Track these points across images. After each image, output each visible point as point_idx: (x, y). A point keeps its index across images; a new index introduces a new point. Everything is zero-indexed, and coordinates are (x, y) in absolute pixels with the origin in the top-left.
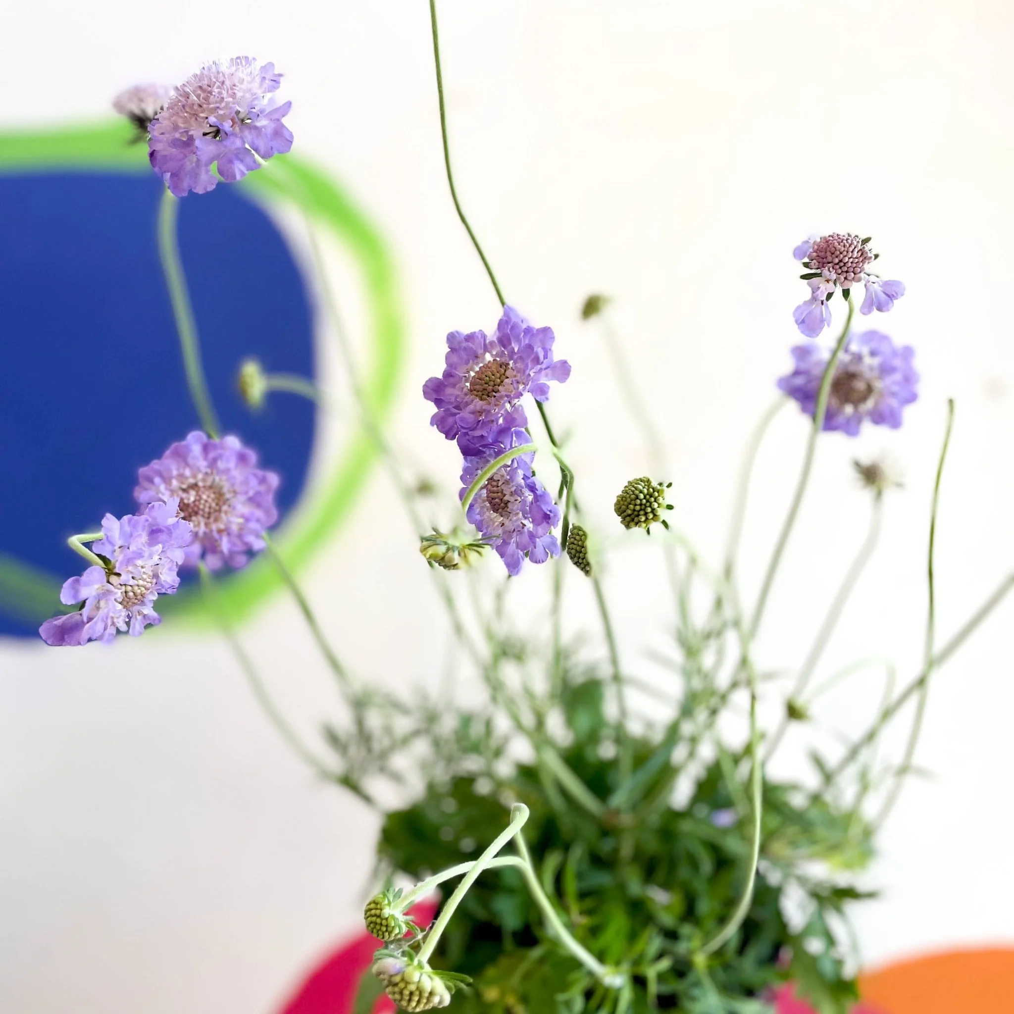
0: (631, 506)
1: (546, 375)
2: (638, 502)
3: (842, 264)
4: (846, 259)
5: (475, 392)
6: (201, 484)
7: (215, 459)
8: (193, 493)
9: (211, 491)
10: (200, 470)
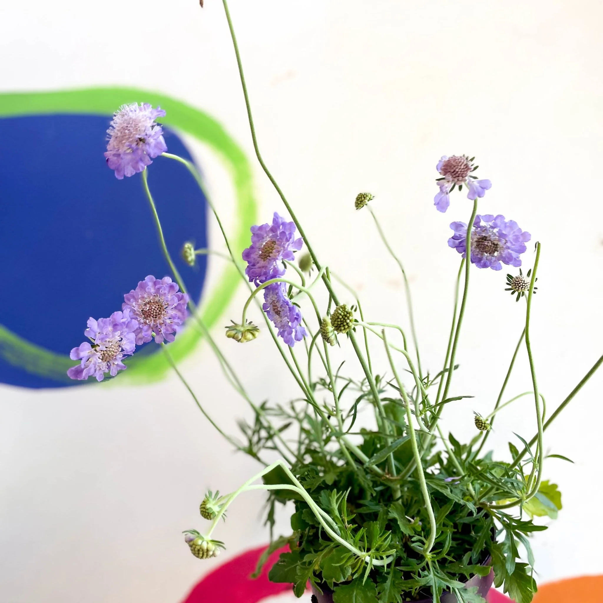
3: (455, 173)
4: (457, 170)
6: (152, 301)
7: (159, 289)
8: (148, 306)
9: (157, 304)
10: (152, 294)
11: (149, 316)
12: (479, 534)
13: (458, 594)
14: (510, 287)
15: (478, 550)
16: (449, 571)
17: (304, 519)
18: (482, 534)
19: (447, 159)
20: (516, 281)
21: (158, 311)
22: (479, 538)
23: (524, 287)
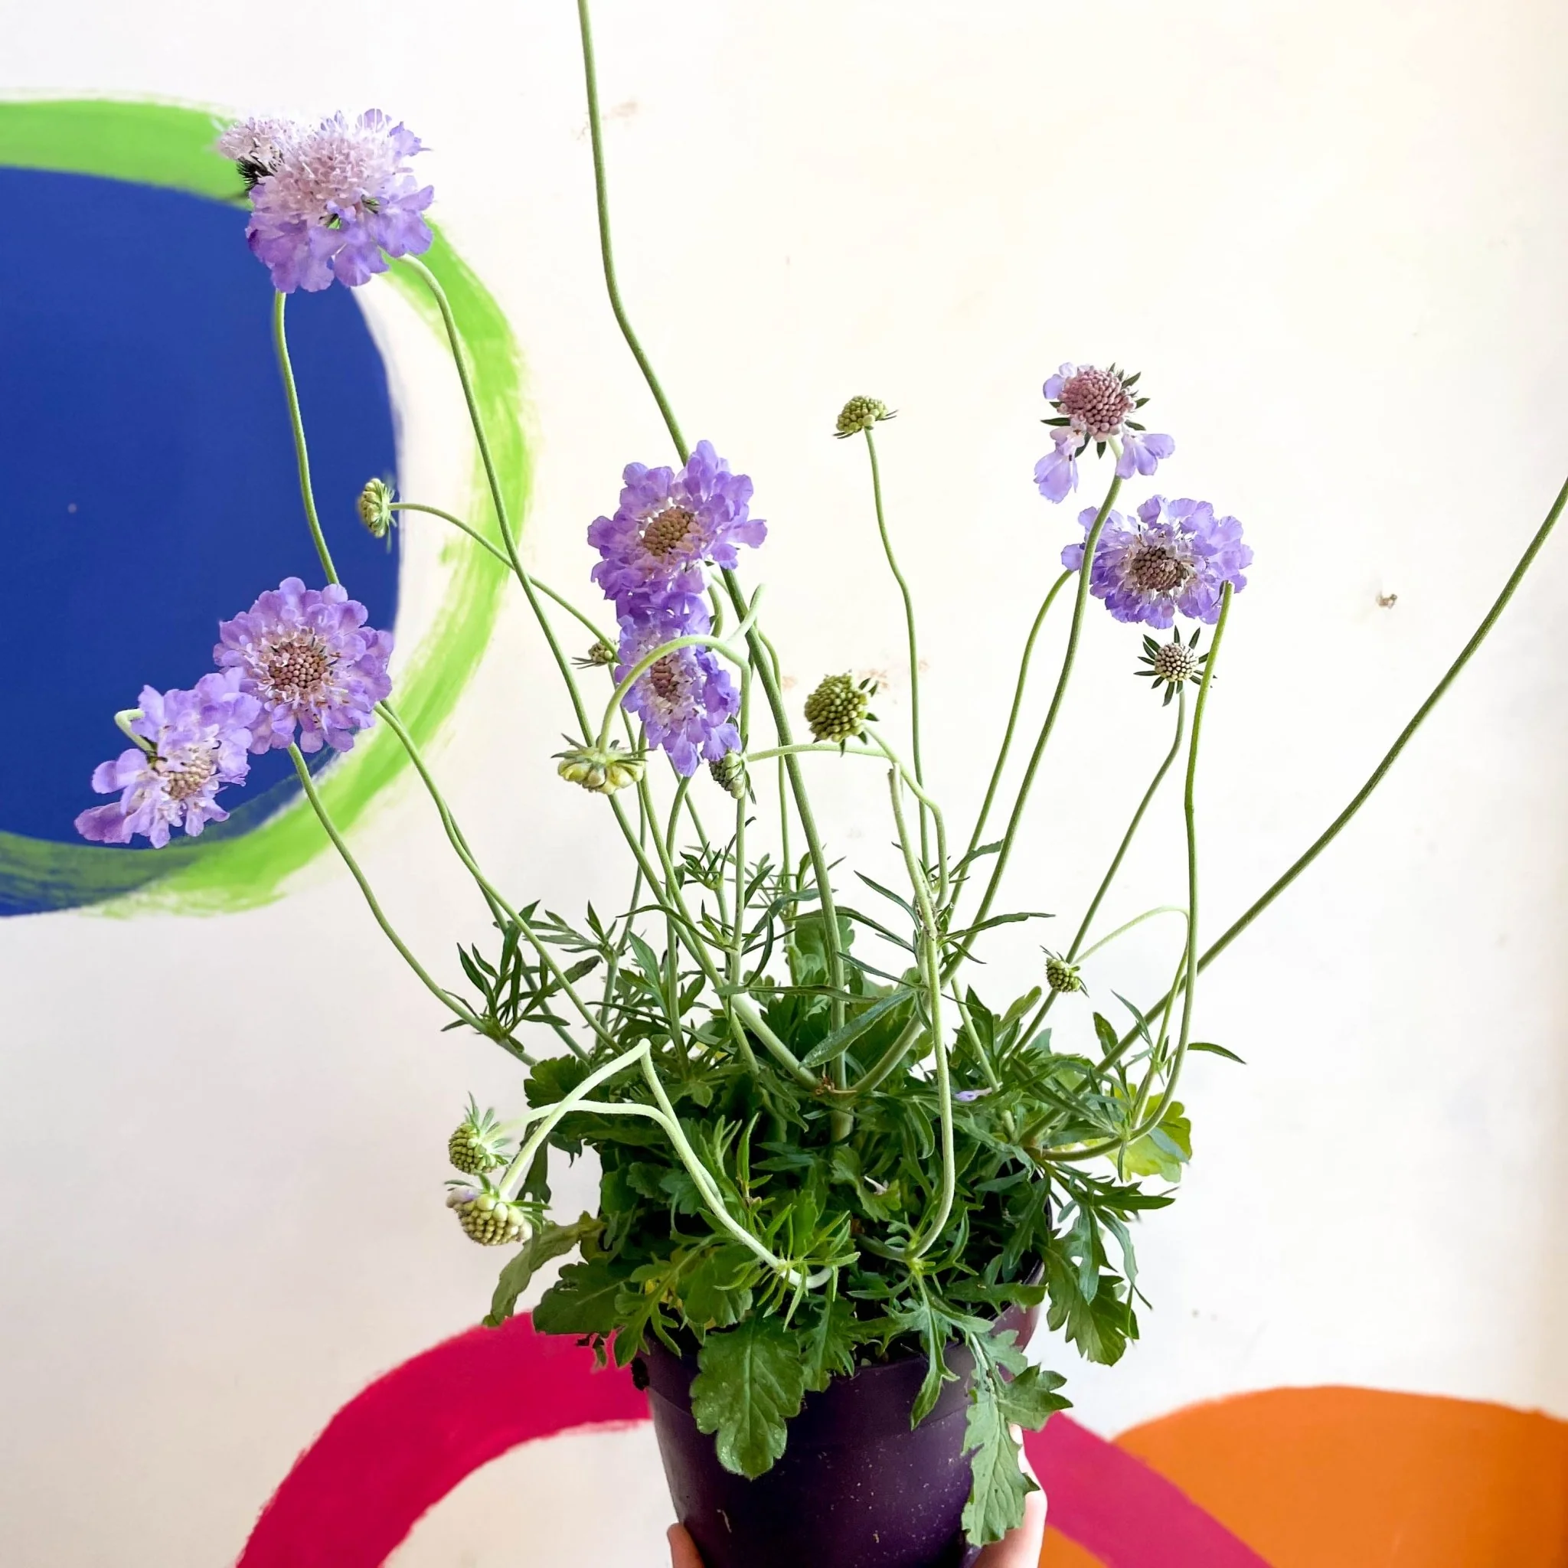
0: (824, 713)
1: (737, 535)
2: (833, 708)
3: (1095, 412)
4: (1100, 406)
5: (649, 545)
6: (296, 645)
7: (315, 614)
8: (286, 655)
9: (309, 653)
10: (296, 627)
11: (287, 681)
12: (1020, 1217)
13: (978, 1347)
14: (1152, 668)
15: (1018, 1253)
16: (957, 1297)
17: (632, 1186)
18: (1027, 1216)
19: (1074, 375)
20: (1167, 656)
21: (311, 671)
22: (1021, 1225)
23: (1184, 670)
